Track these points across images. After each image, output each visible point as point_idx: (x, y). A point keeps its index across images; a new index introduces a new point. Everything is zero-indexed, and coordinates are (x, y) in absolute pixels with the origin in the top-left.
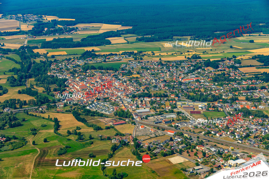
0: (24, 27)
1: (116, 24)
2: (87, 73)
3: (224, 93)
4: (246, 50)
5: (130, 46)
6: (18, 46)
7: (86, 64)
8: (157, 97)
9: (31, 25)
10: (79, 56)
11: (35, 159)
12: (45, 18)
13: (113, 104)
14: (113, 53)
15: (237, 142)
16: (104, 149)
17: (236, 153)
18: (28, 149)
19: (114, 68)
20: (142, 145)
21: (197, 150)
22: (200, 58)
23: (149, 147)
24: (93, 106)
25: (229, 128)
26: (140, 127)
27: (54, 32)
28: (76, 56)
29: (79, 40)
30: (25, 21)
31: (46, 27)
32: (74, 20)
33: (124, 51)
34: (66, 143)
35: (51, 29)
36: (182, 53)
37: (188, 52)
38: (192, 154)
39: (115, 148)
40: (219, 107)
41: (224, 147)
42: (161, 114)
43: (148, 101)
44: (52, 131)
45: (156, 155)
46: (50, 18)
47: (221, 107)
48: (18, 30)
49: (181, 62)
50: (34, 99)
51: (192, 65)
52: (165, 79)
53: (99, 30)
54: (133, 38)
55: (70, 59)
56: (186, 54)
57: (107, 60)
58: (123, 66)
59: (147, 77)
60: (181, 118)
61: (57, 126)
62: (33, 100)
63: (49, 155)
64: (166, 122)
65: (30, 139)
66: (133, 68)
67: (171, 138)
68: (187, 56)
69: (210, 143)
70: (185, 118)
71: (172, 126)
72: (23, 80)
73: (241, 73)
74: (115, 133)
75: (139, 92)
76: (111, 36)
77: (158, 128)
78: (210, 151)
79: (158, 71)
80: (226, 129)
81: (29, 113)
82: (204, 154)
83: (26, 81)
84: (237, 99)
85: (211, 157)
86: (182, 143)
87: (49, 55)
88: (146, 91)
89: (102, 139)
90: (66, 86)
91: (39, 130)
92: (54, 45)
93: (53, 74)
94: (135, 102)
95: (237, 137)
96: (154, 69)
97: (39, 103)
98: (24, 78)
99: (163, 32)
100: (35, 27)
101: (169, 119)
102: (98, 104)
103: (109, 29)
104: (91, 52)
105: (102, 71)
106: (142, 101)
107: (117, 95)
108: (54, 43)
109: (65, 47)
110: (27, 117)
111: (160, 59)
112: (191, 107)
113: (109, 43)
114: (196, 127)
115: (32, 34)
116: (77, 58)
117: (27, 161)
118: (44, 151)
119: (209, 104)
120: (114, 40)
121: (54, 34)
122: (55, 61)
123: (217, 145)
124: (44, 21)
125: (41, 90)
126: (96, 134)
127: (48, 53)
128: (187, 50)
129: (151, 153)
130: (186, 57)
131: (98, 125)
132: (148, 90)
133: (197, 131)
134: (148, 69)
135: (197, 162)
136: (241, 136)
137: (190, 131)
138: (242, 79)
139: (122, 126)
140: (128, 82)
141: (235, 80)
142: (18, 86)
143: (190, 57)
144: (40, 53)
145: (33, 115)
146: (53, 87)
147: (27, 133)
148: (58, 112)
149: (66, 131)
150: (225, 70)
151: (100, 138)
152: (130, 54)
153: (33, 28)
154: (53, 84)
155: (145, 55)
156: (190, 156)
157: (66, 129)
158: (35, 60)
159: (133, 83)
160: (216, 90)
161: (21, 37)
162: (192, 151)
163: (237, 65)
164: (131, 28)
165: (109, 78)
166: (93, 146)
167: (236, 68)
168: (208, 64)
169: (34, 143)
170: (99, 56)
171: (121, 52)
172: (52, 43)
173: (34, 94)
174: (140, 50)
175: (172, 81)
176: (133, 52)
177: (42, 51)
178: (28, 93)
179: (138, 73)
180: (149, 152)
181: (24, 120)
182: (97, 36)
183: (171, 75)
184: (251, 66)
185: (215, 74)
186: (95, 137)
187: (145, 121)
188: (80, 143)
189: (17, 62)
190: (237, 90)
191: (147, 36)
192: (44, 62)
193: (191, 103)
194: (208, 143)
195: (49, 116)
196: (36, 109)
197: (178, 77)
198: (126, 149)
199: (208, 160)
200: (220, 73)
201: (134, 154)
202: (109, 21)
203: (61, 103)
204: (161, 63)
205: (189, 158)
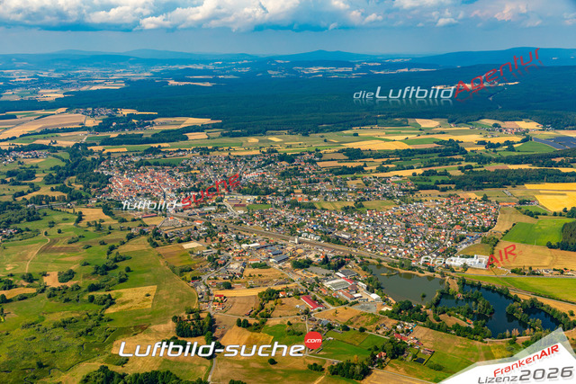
1: (205, 118)
2: (139, 169)
4: (339, 144)
5: (209, 141)
7: (141, 160)
9: (99, 119)
10: (140, 152)
11: (41, 247)
12: (120, 112)
14: (183, 149)
15: (264, 230)
16: (118, 238)
18: (38, 239)
19: (173, 164)
20: (161, 234)
21: (217, 237)
26: (170, 219)
27: (124, 127)
29: (150, 136)
31: (116, 122)
32: (156, 113)
33: (196, 147)
34: (81, 233)
35: (121, 124)
36: (261, 148)
38: (209, 240)
40: (269, 200)
42: (200, 207)
44: (72, 224)
45: (171, 242)
47: (272, 200)
48: (81, 126)
52: (227, 174)
53: (180, 124)
54: (216, 133)
55: (127, 156)
57: (168, 156)
58: (184, 161)
59: (207, 173)
60: (220, 210)
61: (80, 219)
62: (64, 196)
63: (58, 243)
64: (200, 214)
65: (44, 231)
66: (194, 164)
67: (197, 227)
71: (205, 218)
72: (62, 178)
73: (317, 168)
74: (139, 224)
75: (189, 187)
76: (192, 132)
79: (223, 166)
81: (54, 208)
82: (221, 240)
83: (65, 179)
84: (293, 192)
86: (205, 232)
88: (197, 186)
89: (122, 229)
90: (108, 183)
91: (59, 223)
92: (116, 142)
93: (99, 171)
94: (178, 197)
97: (70, 199)
98: (65, 175)
99: (256, 126)
100: (103, 122)
101: (206, 212)
102: (137, 199)
104: (156, 148)
105: (158, 167)
106: (187, 196)
107: (162, 190)
108: (118, 139)
109: (129, 144)
112: (238, 201)
113: (187, 138)
114: (230, 218)
115: (96, 130)
116: (136, 154)
117: (32, 248)
118: (55, 241)
119: (259, 198)
120: (191, 136)
121: (123, 130)
122: (109, 158)
125: (78, 187)
127: (104, 150)
131: (126, 218)
133: (228, 221)
134: (212, 165)
135: (209, 246)
137: (221, 221)
139: (151, 218)
140: (182, 178)
142: (53, 183)
143: (265, 151)
144: (95, 150)
145: (58, 210)
146: (93, 184)
150: (300, 164)
152: (200, 149)
153: (99, 123)
154: (95, 181)
156: (206, 242)
157: (87, 222)
158: (86, 157)
159: (187, 179)
161: (80, 133)
162: (211, 238)
163: (317, 159)
164: (220, 121)
166: (109, 236)
167: (315, 162)
169: (46, 233)
170: (162, 152)
172: (115, 139)
173: (69, 190)
174: (217, 146)
176: (207, 148)
177: (98, 148)
178: (62, 190)
180: (165, 240)
183: (236, 170)
184: (332, 160)
185: (286, 169)
186: (115, 228)
188: (97, 233)
189: (63, 161)
190: (297, 183)
191: (236, 131)
192: (95, 160)
195: (75, 210)
196: (64, 205)
199: (222, 245)
200: (293, 167)
201: (149, 241)
203: (94, 199)
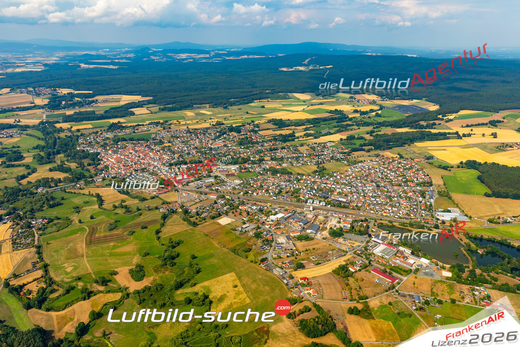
0: (39, 101)
1: (136, 95)
2: (119, 145)
3: (251, 155)
4: (260, 115)
5: (154, 116)
6: (36, 122)
7: (115, 136)
8: (192, 163)
9: (45, 98)
10: (106, 128)
11: (85, 237)
12: (60, 91)
13: (152, 174)
14: (140, 124)
15: (272, 198)
16: (154, 219)
17: (274, 209)
18: (75, 228)
19: (144, 139)
20: (189, 211)
21: (241, 210)
22: (223, 124)
23: (197, 212)
24: (133, 178)
25: (263, 186)
26: (184, 194)
27: (74, 105)
28: (103, 129)
29: (102, 112)
30: (38, 95)
31: (63, 101)
32: (91, 92)
33: (150, 122)
34: (115, 218)
35: (69, 103)
36: (205, 121)
37: (211, 119)
38: (237, 214)
39: (165, 217)
40: (250, 168)
41: (263, 204)
42: (200, 179)
43: (185, 168)
44: (97, 207)
45: (205, 219)
46: (65, 91)
47: (251, 168)
48: (33, 105)
49: (207, 129)
50: (70, 176)
51: (218, 132)
52: (195, 146)
53: (119, 101)
54: (155, 108)
55: (97, 132)
56: (210, 121)
57: (136, 131)
58: (153, 136)
59: (178, 145)
60: (219, 181)
61: (100, 200)
62: (68, 177)
63: (99, 232)
64: (207, 187)
65: (75, 218)
66: (163, 137)
67: (215, 201)
68: (212, 123)
69: (250, 202)
70: (223, 181)
71: (213, 190)
72: (51, 157)
73: (261, 136)
74: (161, 202)
75: (175, 160)
76: (134, 107)
77: (201, 193)
78: (252, 209)
79: (187, 138)
80: (260, 187)
81: (67, 191)
82: (248, 213)
83: (54, 157)
84: (263, 160)
85: (254, 215)
86: (226, 205)
87: (73, 129)
88: (181, 159)
89: (150, 209)
90: (99, 160)
91: (82, 207)
92: (76, 119)
93: (83, 149)
94: (173, 170)
95: (271, 194)
96: (183, 137)
97: (76, 180)
98: (52, 154)
99: (183, 102)
100: (51, 101)
101: (209, 183)
102: (137, 175)
103: (130, 100)
104: (117, 124)
105: (134, 142)
106: (179, 169)
107: (153, 165)
108: (76, 116)
109: (89, 120)
110: (66, 196)
111: (188, 128)
112: (226, 171)
113: (134, 114)
114: (234, 189)
115: (49, 108)
116: (105, 130)
117: (77, 240)
118: (93, 228)
119: (240, 167)
120: (137, 111)
121: (74, 108)
122: (82, 135)
123: (256, 203)
124: (59, 95)
125: (73, 165)
126: (142, 205)
127: (71, 127)
128: (209, 117)
129: (200, 217)
130: (210, 124)
131: (143, 196)
132: (182, 158)
133: (236, 192)
134: (178, 138)
135: (243, 221)
136: (275, 193)
137: (230, 193)
138: (263, 141)
139: (166, 194)
140: (161, 152)
141: (257, 143)
142: (47, 163)
143: (214, 123)
144: (63, 127)
145: (72, 193)
146: (86, 162)
147: (69, 212)
148: (98, 187)
149: (112, 205)
150: (247, 134)
151: (147, 209)
152: (157, 124)
153: (48, 102)
154: (85, 158)
155: (171, 124)
156: (235, 216)
157: (110, 203)
158: (59, 135)
159: (166, 152)
160: (244, 152)
161: (38, 111)
162: (236, 211)
163: (257, 129)
164: (151, 98)
165: (142, 148)
166: (142, 217)
167: (256, 132)
168: (231, 129)
169: (80, 222)
170: (126, 127)
171: (147, 122)
172: (74, 117)
173: (68, 170)
174: (165, 120)
175: (202, 148)
176: (159, 122)
177: (65, 126)
178: (60, 170)
179: (169, 142)
180: (198, 217)
181: (63, 199)
182: (120, 107)
183: (201, 142)
184: (268, 129)
185: (239, 138)
186: (142, 208)
187: (187, 188)
188: (128, 216)
189: (40, 139)
190: (261, 152)
191: (168, 106)
192: (70, 137)
193: (225, 167)
194: (248, 202)
195: (89, 192)
196: (73, 186)
197: (207, 144)
198: (175, 216)
199: (252, 218)
200: (243, 137)
201: (184, 220)
202: (127, 92)
203: (98, 177)
204: (189, 131)
205: (235, 218)
